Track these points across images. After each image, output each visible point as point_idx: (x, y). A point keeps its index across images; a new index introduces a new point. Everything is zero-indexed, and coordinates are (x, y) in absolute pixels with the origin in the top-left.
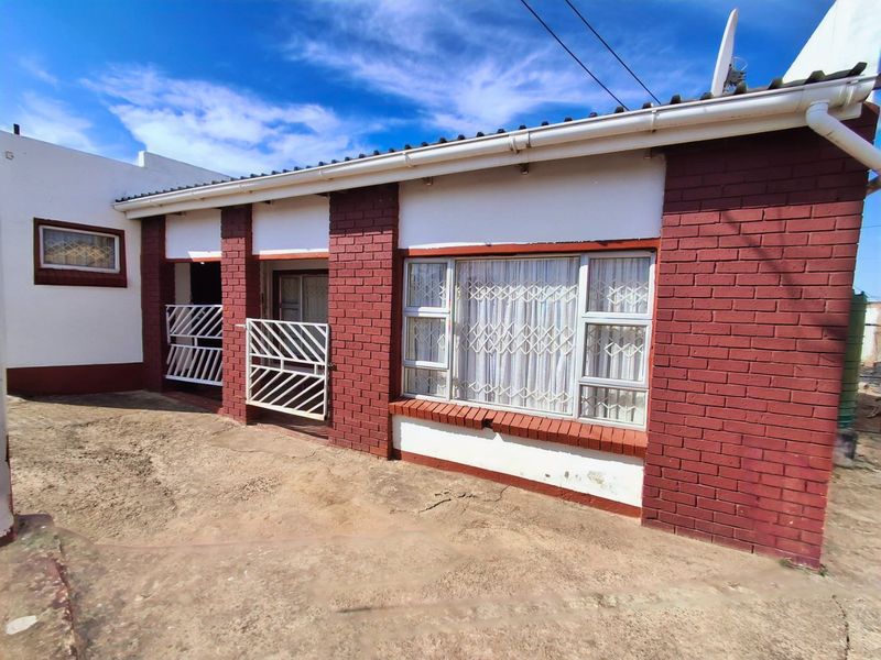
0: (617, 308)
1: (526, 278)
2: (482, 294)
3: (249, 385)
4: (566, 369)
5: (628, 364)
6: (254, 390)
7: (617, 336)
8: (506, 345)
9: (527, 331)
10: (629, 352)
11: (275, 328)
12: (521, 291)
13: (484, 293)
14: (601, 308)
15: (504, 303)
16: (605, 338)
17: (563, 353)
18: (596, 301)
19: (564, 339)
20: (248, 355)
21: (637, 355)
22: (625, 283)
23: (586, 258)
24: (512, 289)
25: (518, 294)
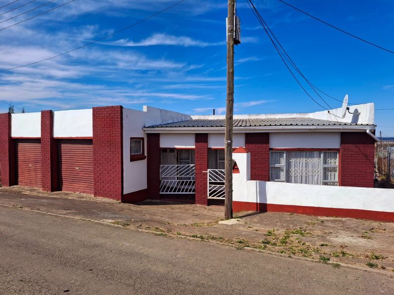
0: (329, 164)
1: (306, 156)
2: (293, 161)
3: (208, 193)
4: (318, 179)
5: (333, 177)
6: (210, 195)
7: (330, 170)
8: (301, 174)
9: (306, 170)
10: (333, 174)
11: (216, 173)
12: (304, 160)
13: (294, 160)
14: (326, 164)
15: (300, 162)
16: (327, 171)
17: (317, 175)
18: (325, 162)
19: (317, 171)
20: (208, 181)
21: (335, 174)
22: (331, 157)
23: (323, 152)
24: (302, 159)
25: (303, 160)
